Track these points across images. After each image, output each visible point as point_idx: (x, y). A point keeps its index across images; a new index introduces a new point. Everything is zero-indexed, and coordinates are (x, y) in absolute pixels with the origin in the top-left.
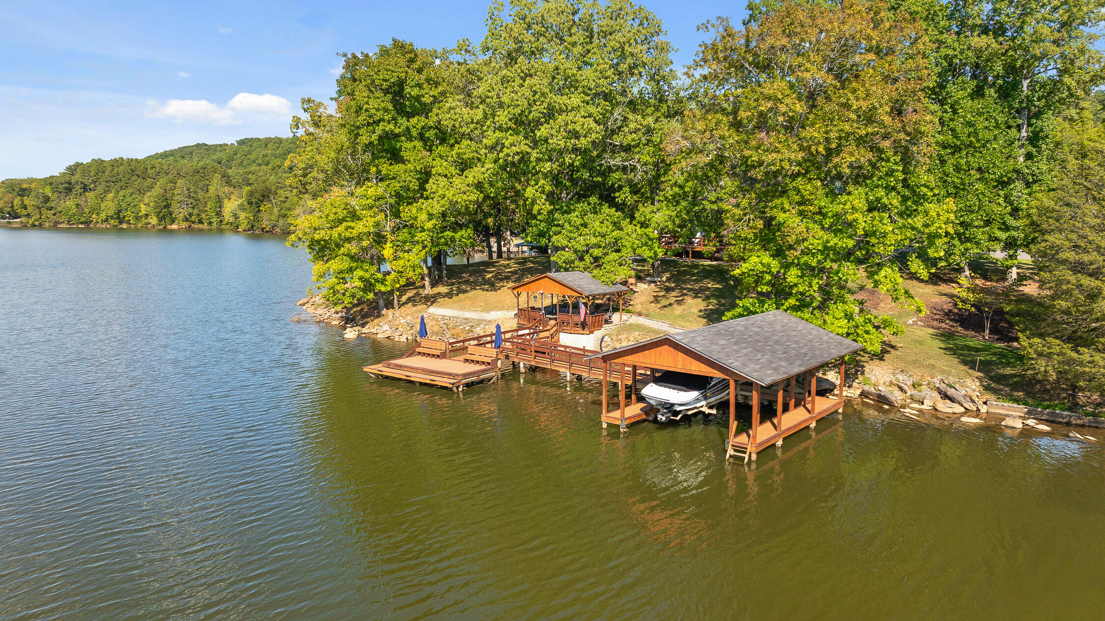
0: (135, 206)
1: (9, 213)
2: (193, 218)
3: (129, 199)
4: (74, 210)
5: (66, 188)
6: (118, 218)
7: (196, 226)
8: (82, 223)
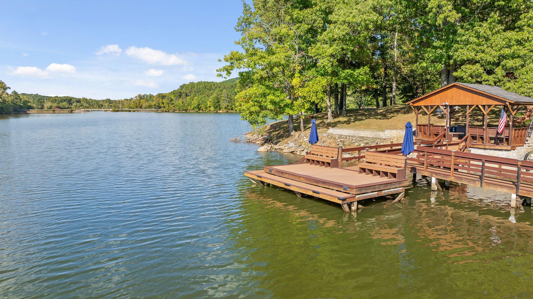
0: (205, 102)
1: (158, 106)
2: (229, 108)
3: (203, 99)
4: (181, 104)
5: (179, 95)
6: (198, 108)
7: (230, 111)
8: (184, 110)
